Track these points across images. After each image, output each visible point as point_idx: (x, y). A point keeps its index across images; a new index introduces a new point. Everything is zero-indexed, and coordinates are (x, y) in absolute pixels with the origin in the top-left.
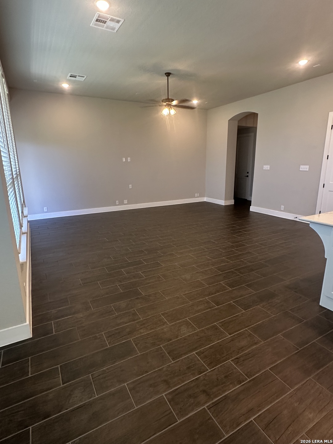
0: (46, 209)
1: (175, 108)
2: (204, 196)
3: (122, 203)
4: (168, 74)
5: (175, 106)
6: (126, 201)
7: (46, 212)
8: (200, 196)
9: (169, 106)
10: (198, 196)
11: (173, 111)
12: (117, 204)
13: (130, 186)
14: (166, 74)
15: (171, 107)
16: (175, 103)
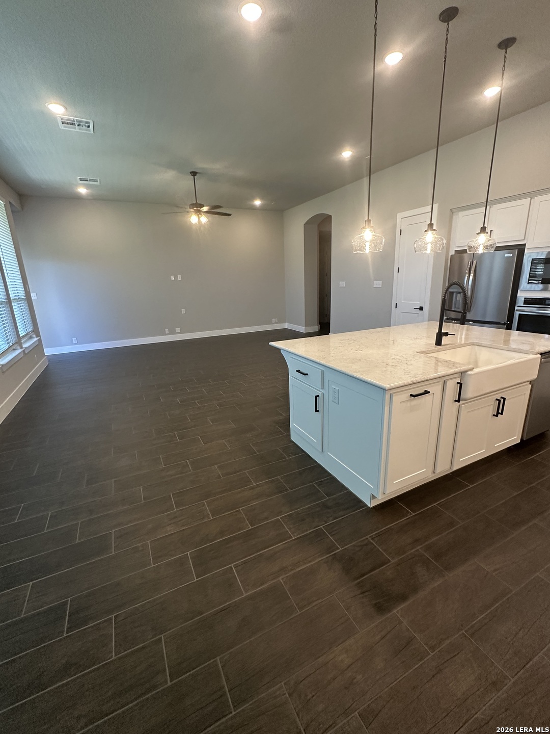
0: (75, 340)
1: (206, 214)
2: (284, 322)
3: (172, 332)
4: (194, 174)
5: (206, 212)
6: (178, 330)
7: (75, 344)
8: (279, 322)
9: (198, 212)
10: (277, 321)
11: (204, 219)
12: (167, 332)
13: (183, 311)
14: (191, 173)
15: (202, 213)
16: (205, 209)
